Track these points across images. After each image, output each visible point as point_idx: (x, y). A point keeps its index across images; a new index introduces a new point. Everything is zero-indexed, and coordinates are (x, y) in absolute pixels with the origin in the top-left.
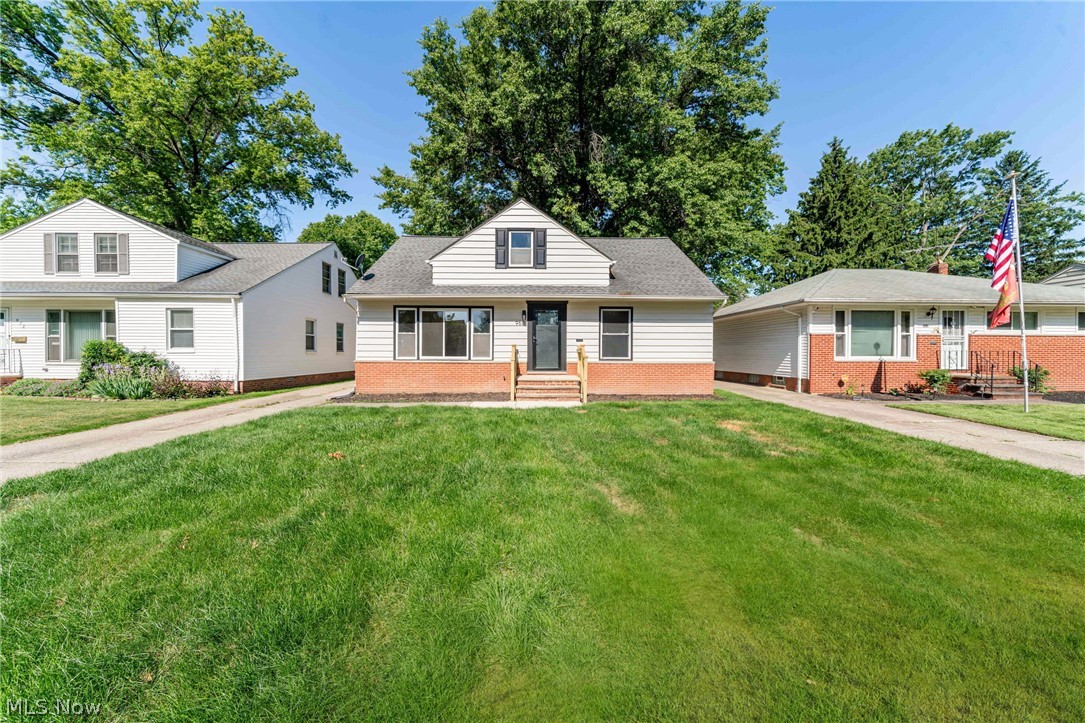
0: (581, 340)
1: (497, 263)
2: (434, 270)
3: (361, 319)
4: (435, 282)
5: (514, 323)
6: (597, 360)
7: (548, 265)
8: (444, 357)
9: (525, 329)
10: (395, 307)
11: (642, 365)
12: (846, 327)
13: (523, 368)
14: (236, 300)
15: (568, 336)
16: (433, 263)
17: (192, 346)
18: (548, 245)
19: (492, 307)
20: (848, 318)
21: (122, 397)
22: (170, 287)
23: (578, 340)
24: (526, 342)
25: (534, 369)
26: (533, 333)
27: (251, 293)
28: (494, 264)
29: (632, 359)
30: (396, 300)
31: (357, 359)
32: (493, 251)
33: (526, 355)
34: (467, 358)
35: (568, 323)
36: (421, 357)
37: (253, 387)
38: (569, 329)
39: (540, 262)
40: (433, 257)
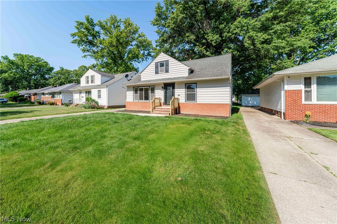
0: (179, 95)
1: (156, 73)
2: (141, 77)
3: (127, 91)
4: (142, 80)
5: (160, 90)
6: (184, 102)
7: (169, 71)
8: (144, 101)
9: (163, 92)
10: (134, 87)
11: (200, 104)
12: (312, 86)
13: (162, 104)
14: (107, 88)
15: (176, 94)
16: (141, 75)
17: (101, 98)
18: (169, 65)
19: (155, 86)
20: (314, 80)
21: (86, 108)
22: (99, 86)
23: (178, 95)
24: (163, 96)
25: (166, 105)
26: (166, 93)
27: (110, 86)
28: (155, 73)
29: (196, 102)
30: (134, 85)
31: (127, 101)
32: (155, 69)
33: (163, 100)
34: (149, 101)
35: (175, 90)
36: (139, 101)
37: (110, 107)
38: (176, 92)
39: (167, 71)
40: (141, 73)
